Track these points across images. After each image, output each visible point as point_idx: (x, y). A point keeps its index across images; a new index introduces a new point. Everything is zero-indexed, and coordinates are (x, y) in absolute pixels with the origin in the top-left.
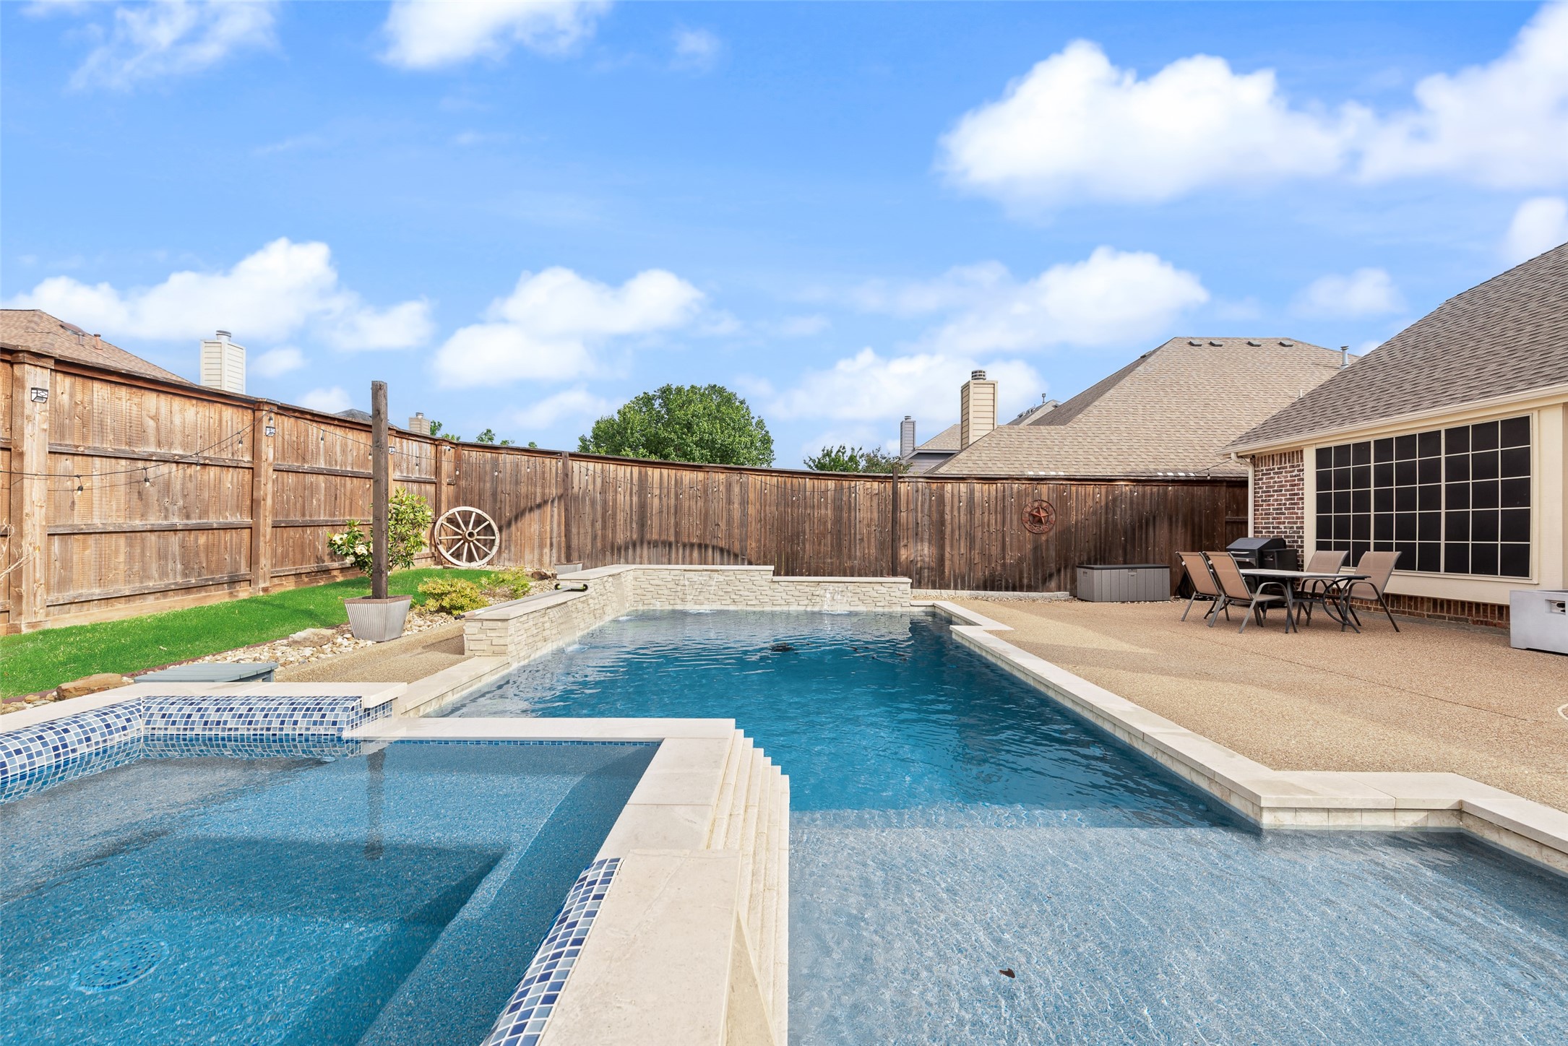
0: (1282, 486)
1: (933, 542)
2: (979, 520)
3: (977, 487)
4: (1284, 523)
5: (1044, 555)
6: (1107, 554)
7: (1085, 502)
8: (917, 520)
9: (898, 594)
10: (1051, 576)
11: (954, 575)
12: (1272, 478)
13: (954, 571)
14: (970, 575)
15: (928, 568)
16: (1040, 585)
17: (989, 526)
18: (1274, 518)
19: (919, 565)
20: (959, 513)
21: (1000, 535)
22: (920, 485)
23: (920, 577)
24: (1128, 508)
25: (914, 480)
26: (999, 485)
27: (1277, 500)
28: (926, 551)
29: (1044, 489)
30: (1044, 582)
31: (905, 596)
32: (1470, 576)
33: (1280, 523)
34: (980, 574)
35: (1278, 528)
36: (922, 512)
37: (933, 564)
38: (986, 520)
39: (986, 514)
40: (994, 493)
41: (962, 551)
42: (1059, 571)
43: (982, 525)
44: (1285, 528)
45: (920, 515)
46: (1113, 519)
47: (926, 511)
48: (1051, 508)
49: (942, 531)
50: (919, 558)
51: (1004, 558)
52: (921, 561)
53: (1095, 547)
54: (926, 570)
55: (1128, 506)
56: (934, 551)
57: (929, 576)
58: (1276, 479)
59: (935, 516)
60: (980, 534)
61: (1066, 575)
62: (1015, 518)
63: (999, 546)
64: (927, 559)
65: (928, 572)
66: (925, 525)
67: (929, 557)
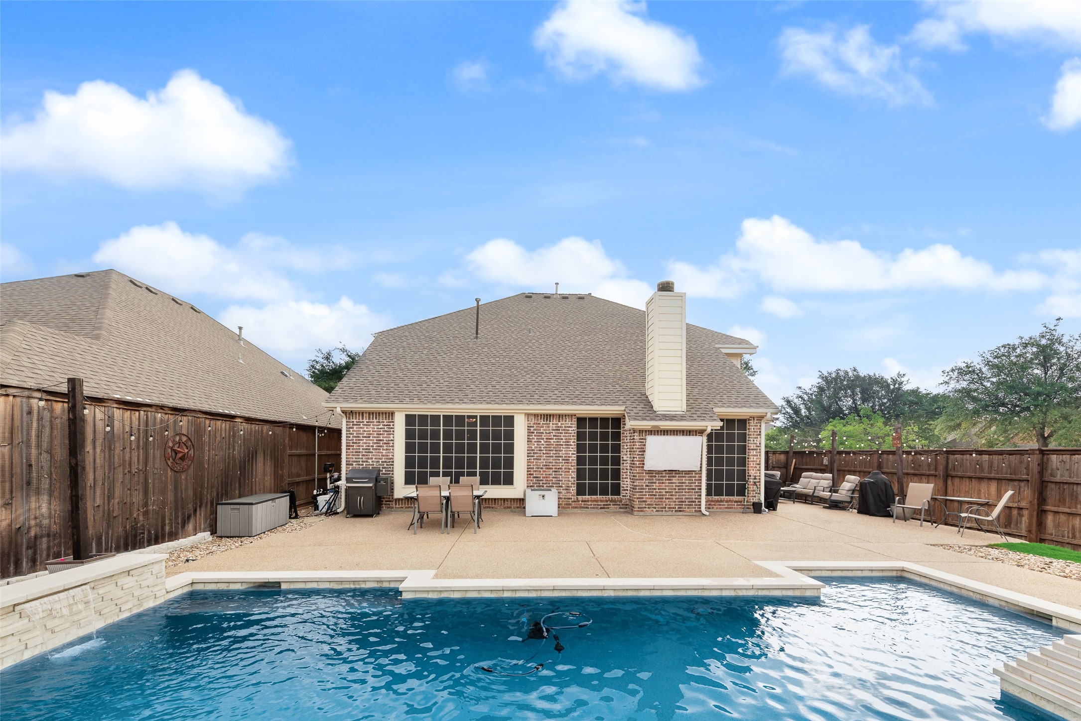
0: (370, 434)
1: (56, 494)
2: (119, 458)
3: (117, 413)
4: (372, 458)
5: (183, 496)
6: (229, 489)
7: (216, 437)
8: (28, 459)
9: (151, 581)
10: (189, 517)
12: (361, 428)
14: (107, 534)
15: (48, 535)
16: (180, 530)
17: (130, 465)
18: (363, 455)
19: (32, 533)
20: (94, 448)
21: (142, 476)
22: (34, 402)
23: (35, 553)
24: (242, 444)
25: (26, 393)
26: (142, 413)
27: (366, 443)
28: (44, 510)
29: (184, 422)
30: (183, 526)
31: (158, 581)
32: (502, 486)
33: (368, 459)
34: (121, 529)
35: (367, 462)
36: (39, 446)
37: (53, 527)
38: (127, 458)
39: (128, 450)
40: (137, 423)
41: (98, 502)
42: (195, 511)
43: (124, 465)
44: (372, 462)
45: (34, 451)
46: (233, 454)
47: (45, 445)
48: (190, 443)
50: (33, 522)
51: (146, 505)
52: (36, 525)
53: (222, 482)
54: (45, 540)
55: (242, 442)
57: (49, 548)
58: (365, 429)
60: (121, 476)
61: (200, 514)
62: (158, 453)
63: (141, 490)
64: (45, 522)
65: (49, 542)
66: (42, 467)
67: (50, 517)
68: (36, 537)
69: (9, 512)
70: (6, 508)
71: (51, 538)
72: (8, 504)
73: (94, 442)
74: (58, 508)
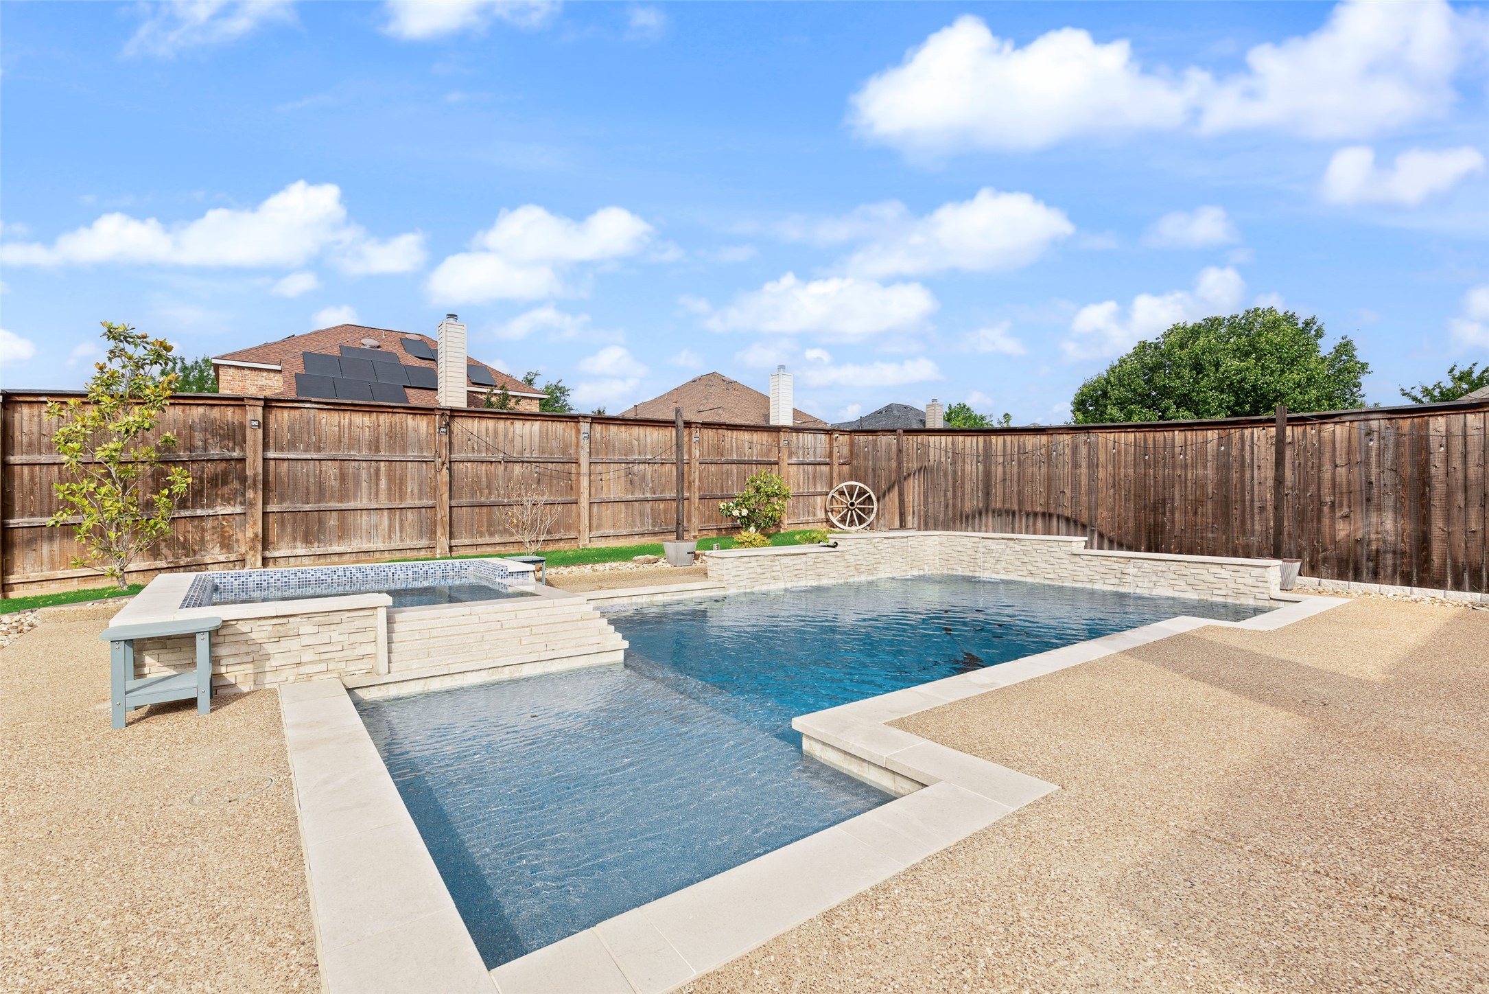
1: (1405, 512)
8: (1368, 477)
9: (1250, 581)
11: (1455, 567)
13: (1455, 560)
15: (1394, 552)
19: (1374, 547)
22: (1374, 424)
23: (1377, 566)
25: (1362, 417)
28: (1389, 525)
31: (1260, 584)
36: (1379, 464)
37: (1401, 546)
41: (1474, 526)
45: (1374, 470)
47: (1388, 464)
49: (1424, 494)
50: (1373, 537)
52: (1379, 540)
54: (1389, 556)
56: (1409, 526)
57: (1395, 565)
59: (1408, 470)
64: (1391, 538)
65: (1395, 559)
66: (1385, 485)
67: (1396, 535)
68: (1378, 551)
69: (1347, 524)
70: (1344, 521)
71: (1398, 556)
72: (1346, 517)
73: (1465, 456)
74: (1407, 527)
